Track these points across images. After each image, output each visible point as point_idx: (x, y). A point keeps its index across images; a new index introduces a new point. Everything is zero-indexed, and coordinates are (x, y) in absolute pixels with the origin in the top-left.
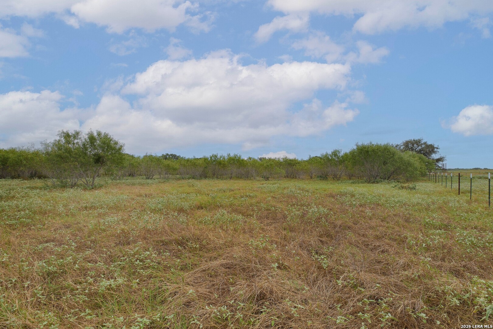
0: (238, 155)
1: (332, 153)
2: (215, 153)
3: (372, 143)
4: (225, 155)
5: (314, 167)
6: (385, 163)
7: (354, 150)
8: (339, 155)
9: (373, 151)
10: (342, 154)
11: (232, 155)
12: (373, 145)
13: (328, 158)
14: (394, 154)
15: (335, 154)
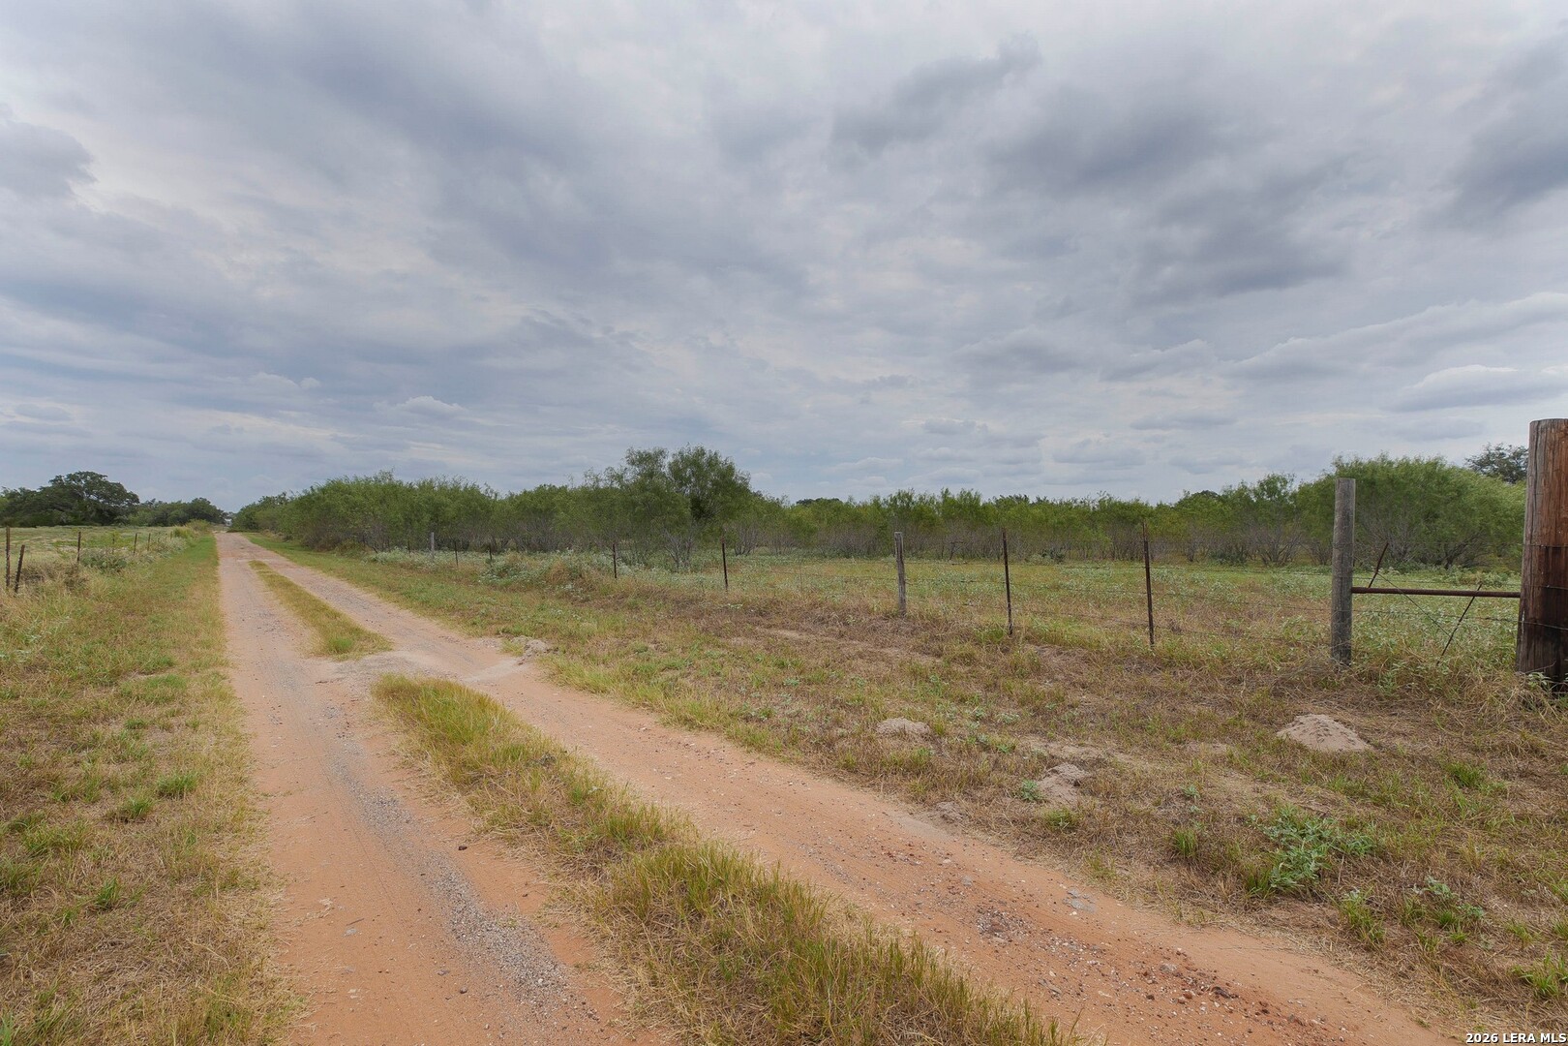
0: (973, 494)
1: (1262, 485)
2: (906, 489)
3: (1389, 459)
4: (935, 492)
5: (1201, 528)
6: (1431, 516)
7: (1329, 477)
8: (1283, 491)
9: (1391, 481)
10: (1294, 487)
11: (955, 493)
12: (1390, 463)
13: (1248, 499)
14: (1460, 491)
15: (1269, 488)
